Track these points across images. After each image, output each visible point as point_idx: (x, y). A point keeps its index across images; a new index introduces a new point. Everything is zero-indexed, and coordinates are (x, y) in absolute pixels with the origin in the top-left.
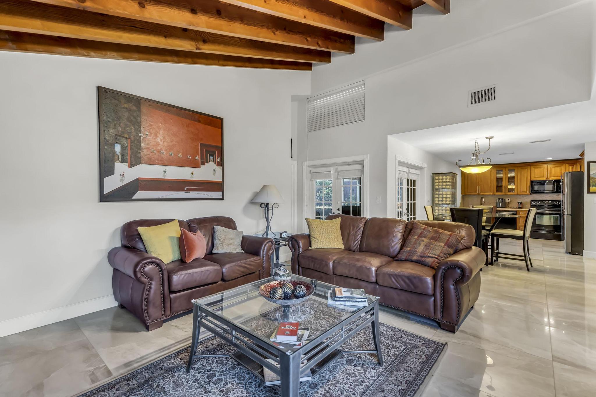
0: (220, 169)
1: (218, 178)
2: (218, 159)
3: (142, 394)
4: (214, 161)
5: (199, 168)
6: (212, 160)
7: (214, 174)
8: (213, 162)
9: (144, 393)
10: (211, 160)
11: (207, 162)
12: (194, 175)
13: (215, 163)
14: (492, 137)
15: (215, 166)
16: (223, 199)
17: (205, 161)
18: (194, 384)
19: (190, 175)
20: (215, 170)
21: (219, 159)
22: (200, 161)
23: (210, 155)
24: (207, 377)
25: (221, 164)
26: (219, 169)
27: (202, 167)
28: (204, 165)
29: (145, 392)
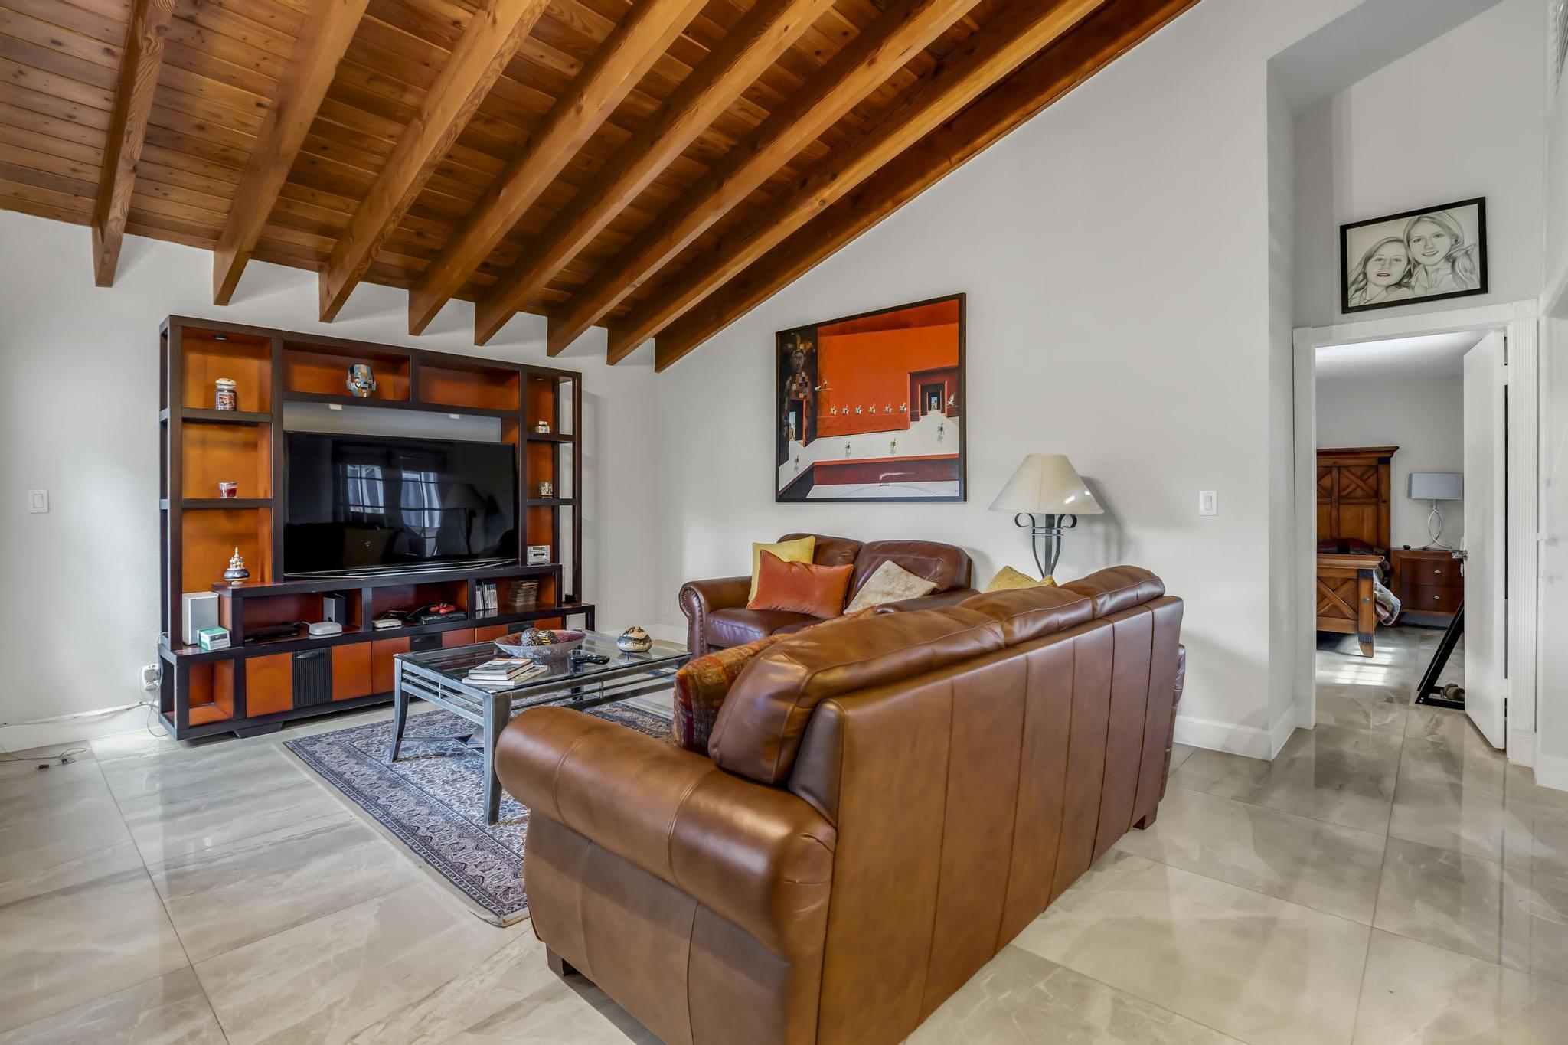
0: (956, 423)
1: (949, 447)
2: (949, 400)
4: (941, 406)
5: (906, 429)
6: (936, 404)
7: (940, 439)
8: (938, 408)
10: (932, 407)
11: (924, 413)
12: (897, 445)
13: (943, 412)
15: (943, 417)
16: (964, 497)
17: (920, 411)
19: (889, 449)
20: (941, 429)
21: (952, 398)
22: (909, 413)
23: (931, 395)
25: (959, 411)
26: (952, 424)
27: (914, 425)
28: (918, 420)
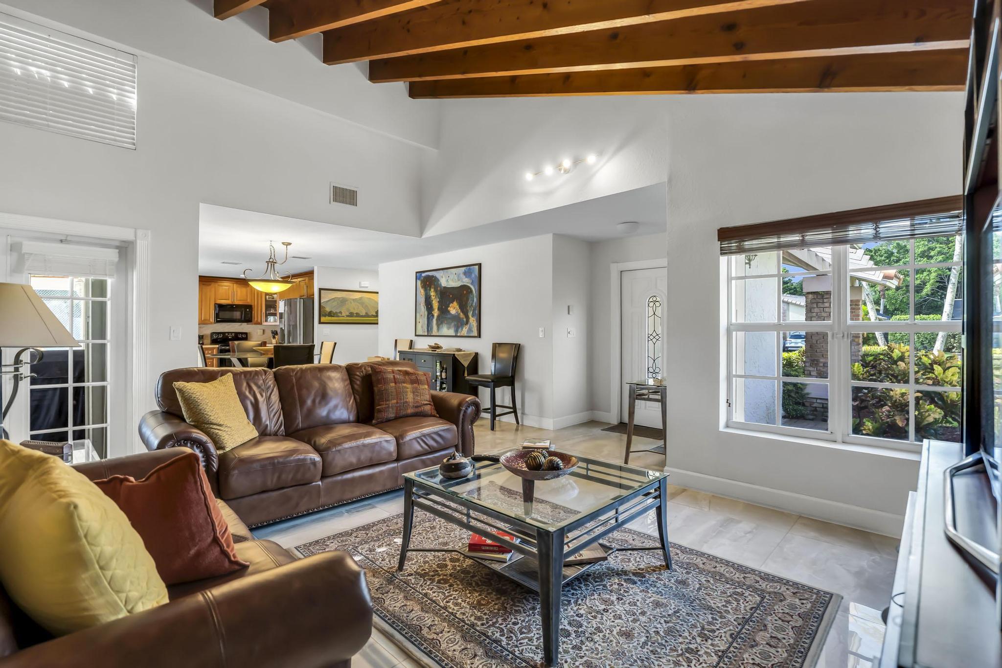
3: (689, 632)
9: (686, 631)
14: (290, 244)
18: (650, 592)
24: (645, 577)
29: (684, 631)
